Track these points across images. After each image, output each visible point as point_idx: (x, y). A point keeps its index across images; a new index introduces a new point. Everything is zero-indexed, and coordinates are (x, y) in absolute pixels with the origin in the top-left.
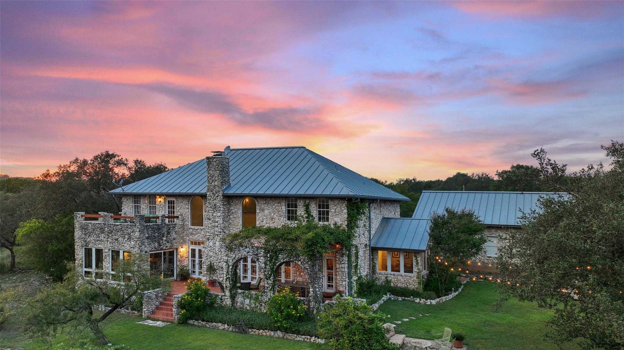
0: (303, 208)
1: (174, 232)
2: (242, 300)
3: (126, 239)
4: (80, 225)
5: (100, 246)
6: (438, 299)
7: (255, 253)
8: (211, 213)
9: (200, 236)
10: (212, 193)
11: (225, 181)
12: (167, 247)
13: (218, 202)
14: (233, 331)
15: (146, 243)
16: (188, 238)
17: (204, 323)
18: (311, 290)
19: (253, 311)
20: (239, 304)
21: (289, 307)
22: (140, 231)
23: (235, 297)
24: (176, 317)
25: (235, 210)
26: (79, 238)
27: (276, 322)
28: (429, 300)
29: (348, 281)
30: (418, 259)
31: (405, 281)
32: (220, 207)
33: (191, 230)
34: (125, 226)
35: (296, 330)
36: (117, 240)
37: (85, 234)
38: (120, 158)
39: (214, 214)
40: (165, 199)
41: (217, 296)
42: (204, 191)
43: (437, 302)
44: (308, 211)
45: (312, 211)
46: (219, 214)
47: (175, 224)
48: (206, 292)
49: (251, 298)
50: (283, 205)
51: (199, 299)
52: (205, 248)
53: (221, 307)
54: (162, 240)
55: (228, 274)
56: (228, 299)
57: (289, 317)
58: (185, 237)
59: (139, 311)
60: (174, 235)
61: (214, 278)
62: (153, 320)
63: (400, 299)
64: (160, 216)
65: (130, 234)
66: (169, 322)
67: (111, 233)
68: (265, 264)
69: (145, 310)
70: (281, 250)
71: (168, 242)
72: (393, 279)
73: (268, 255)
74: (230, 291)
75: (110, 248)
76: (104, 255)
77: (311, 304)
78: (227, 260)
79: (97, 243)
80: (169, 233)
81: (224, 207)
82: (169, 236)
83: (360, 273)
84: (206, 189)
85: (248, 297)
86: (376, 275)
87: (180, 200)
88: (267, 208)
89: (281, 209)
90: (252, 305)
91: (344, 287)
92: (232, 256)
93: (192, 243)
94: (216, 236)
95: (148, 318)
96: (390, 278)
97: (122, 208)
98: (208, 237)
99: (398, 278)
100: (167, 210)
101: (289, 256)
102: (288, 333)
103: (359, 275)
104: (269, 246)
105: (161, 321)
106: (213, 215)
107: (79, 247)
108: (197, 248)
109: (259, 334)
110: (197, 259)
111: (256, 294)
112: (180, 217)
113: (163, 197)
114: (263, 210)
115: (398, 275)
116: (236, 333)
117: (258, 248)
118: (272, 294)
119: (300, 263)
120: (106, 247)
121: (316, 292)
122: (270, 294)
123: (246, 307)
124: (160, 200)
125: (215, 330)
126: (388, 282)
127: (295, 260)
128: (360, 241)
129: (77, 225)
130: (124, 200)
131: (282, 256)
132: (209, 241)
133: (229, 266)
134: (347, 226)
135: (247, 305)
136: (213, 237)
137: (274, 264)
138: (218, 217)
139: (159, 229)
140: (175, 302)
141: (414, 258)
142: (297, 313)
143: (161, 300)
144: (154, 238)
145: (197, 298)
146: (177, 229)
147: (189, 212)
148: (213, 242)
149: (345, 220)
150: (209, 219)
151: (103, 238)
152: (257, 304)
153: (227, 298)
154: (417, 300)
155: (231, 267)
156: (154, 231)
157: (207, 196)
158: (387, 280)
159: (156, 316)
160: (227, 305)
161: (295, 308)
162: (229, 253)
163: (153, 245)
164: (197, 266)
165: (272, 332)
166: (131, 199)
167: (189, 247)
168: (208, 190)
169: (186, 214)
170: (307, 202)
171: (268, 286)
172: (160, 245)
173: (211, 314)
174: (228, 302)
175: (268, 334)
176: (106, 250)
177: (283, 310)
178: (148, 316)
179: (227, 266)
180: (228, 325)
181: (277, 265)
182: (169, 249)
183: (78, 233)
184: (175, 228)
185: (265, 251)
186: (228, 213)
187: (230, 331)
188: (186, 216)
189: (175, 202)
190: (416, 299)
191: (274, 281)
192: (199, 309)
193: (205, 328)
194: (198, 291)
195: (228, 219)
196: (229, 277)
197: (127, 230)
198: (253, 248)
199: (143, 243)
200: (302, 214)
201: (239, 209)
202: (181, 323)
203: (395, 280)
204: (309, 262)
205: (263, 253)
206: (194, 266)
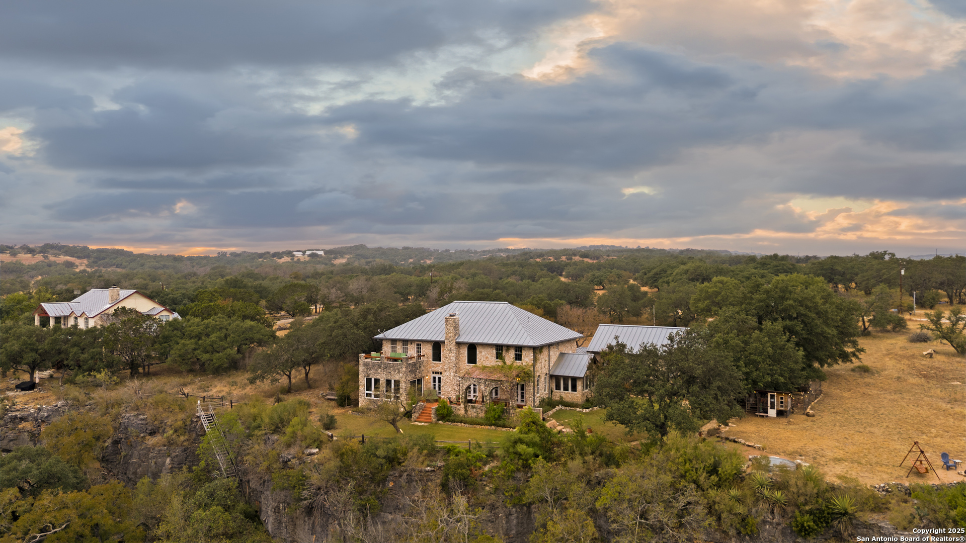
0: (506, 352)
4: (363, 363)
5: (378, 376)
6: (591, 409)
8: (447, 353)
9: (439, 368)
10: (448, 340)
11: (457, 333)
12: (419, 376)
13: (452, 347)
14: (467, 427)
15: (409, 375)
16: (431, 370)
17: (449, 423)
18: (510, 403)
19: (477, 416)
20: (468, 412)
22: (406, 367)
23: (466, 408)
24: (434, 420)
25: (463, 351)
26: (362, 372)
27: (491, 421)
28: (585, 409)
29: (534, 397)
31: (572, 397)
32: (453, 350)
33: (433, 364)
34: (395, 364)
36: (389, 373)
37: (367, 369)
39: (450, 355)
40: (414, 343)
41: (456, 409)
42: (442, 339)
46: (453, 355)
47: (422, 361)
49: (476, 408)
50: (493, 350)
52: (443, 376)
53: (459, 414)
54: (416, 372)
55: (463, 395)
56: (462, 409)
58: (429, 370)
60: (422, 368)
62: (419, 422)
63: (568, 408)
65: (399, 369)
66: (430, 422)
67: (386, 369)
68: (484, 388)
69: (414, 416)
70: (494, 380)
74: (464, 404)
75: (385, 378)
76: (380, 382)
77: (511, 411)
78: (459, 385)
79: (375, 374)
80: (420, 367)
81: (456, 350)
84: (444, 338)
86: (553, 395)
87: (425, 344)
88: (484, 351)
90: (477, 413)
91: (531, 402)
92: (465, 383)
93: (433, 373)
94: (451, 369)
96: (563, 396)
97: (383, 348)
98: (445, 369)
99: (568, 395)
100: (416, 350)
102: (498, 427)
103: (541, 393)
105: (425, 422)
106: (448, 355)
107: (362, 377)
108: (437, 376)
109: (482, 428)
110: (437, 384)
112: (425, 355)
113: (413, 341)
114: (481, 352)
115: (567, 393)
116: (469, 427)
117: (480, 378)
120: (382, 377)
121: (514, 404)
123: (473, 414)
125: (457, 427)
126: (561, 398)
128: (542, 372)
129: (361, 362)
130: (384, 342)
132: (445, 372)
133: (462, 389)
134: (533, 363)
136: (448, 369)
137: (490, 388)
140: (433, 411)
143: (421, 410)
144: (413, 371)
145: (443, 409)
146: (423, 364)
147: (431, 352)
148: (449, 373)
149: (532, 360)
150: (446, 358)
151: (379, 372)
152: (479, 412)
154: (580, 409)
155: (464, 390)
156: (413, 366)
157: (445, 342)
159: (421, 420)
162: (463, 381)
163: (412, 376)
164: (437, 389)
165: (489, 427)
166: (390, 342)
167: (431, 375)
168: (446, 339)
170: (508, 348)
171: (486, 401)
172: (416, 375)
173: (453, 418)
174: (462, 412)
175: (487, 428)
176: (382, 379)
178: (416, 420)
179: (459, 389)
183: (361, 368)
185: (485, 381)
186: (458, 354)
187: (465, 426)
188: (429, 354)
189: (421, 345)
191: (489, 398)
193: (450, 426)
195: (459, 357)
197: (397, 367)
198: (477, 379)
199: (407, 375)
200: (506, 356)
202: (436, 424)
203: (566, 396)
204: (509, 387)
205: (483, 381)
206: (434, 388)
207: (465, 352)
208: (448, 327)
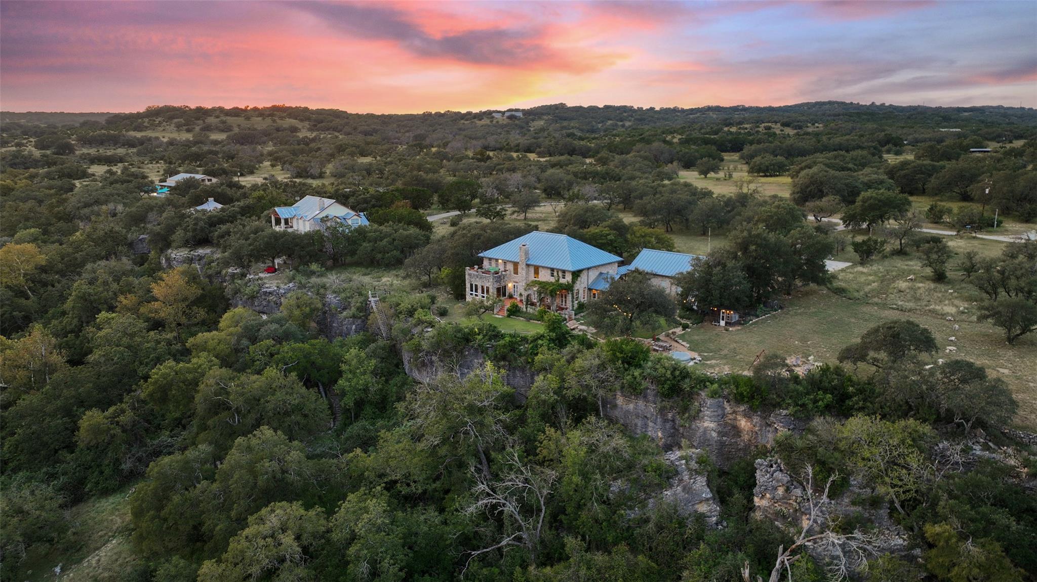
0: (556, 274)
1: (506, 277)
2: (529, 309)
3: (487, 282)
4: (468, 273)
5: (476, 283)
8: (521, 271)
9: (517, 279)
11: (527, 257)
13: (524, 266)
15: (495, 283)
16: (512, 280)
17: (516, 317)
19: (533, 314)
22: (492, 278)
24: (506, 314)
26: (467, 278)
29: (571, 304)
32: (524, 269)
33: (513, 277)
34: (487, 276)
36: (483, 281)
37: (470, 277)
41: (521, 307)
42: (518, 261)
45: (559, 275)
47: (507, 274)
48: (518, 305)
49: (533, 309)
50: (549, 272)
52: (519, 285)
54: (501, 281)
56: (525, 308)
61: (521, 299)
64: (500, 270)
65: (488, 279)
66: (504, 316)
67: (481, 278)
68: (537, 297)
70: (542, 292)
71: (504, 282)
73: (538, 294)
74: (526, 305)
75: (481, 284)
78: (526, 292)
79: (474, 281)
81: (527, 269)
82: (504, 279)
86: (591, 300)
87: (509, 263)
88: (543, 270)
91: (569, 306)
93: (514, 282)
95: (496, 314)
97: (484, 263)
98: (520, 281)
100: (503, 266)
101: (545, 295)
103: (579, 301)
105: (501, 316)
107: (467, 283)
108: (516, 284)
110: (515, 290)
112: (509, 270)
114: (542, 273)
123: (531, 312)
124: (500, 261)
130: (484, 259)
133: (526, 295)
134: (572, 282)
138: (524, 273)
139: (500, 276)
140: (506, 308)
143: (501, 307)
144: (498, 280)
145: (514, 308)
147: (512, 268)
148: (522, 283)
149: (571, 279)
151: (477, 279)
159: (499, 314)
160: (524, 311)
163: (498, 284)
164: (515, 293)
166: (488, 260)
167: (512, 284)
168: (521, 261)
170: (557, 271)
172: (501, 284)
173: (519, 314)
176: (479, 286)
180: (523, 318)
181: (541, 298)
182: (504, 285)
186: (528, 272)
192: (514, 312)
194: (515, 304)
196: (526, 300)
202: (508, 317)
204: (551, 297)
207: (532, 270)
208: (521, 253)
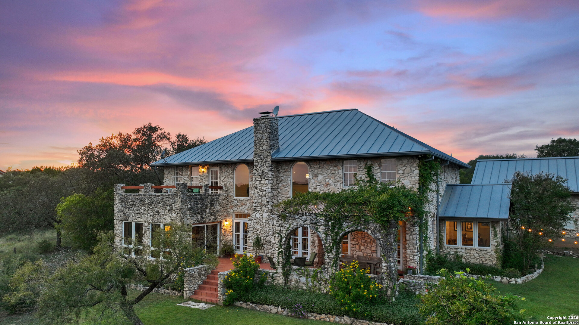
0: (364, 171)
1: (218, 204)
2: (297, 278)
3: (167, 211)
4: (120, 198)
5: (140, 219)
6: (523, 277)
7: (314, 222)
8: (259, 181)
9: (245, 207)
10: (259, 158)
11: (274, 145)
12: (210, 220)
13: (267, 168)
14: (288, 316)
15: (189, 215)
16: (232, 211)
17: (253, 305)
18: (384, 265)
19: (310, 291)
20: (293, 283)
21: (357, 286)
22: (181, 201)
23: (289, 275)
24: (221, 298)
25: (285, 177)
26: (118, 212)
27: (342, 304)
28: (513, 279)
29: (419, 255)
30: (496, 230)
31: (479, 256)
32: (268, 174)
33: (236, 202)
34: (166, 196)
35: (368, 315)
36: (157, 212)
37: (125, 207)
38: (163, 131)
39: (262, 182)
40: (208, 169)
41: (267, 273)
42: (251, 157)
43: (523, 281)
44: (370, 174)
45: (375, 174)
46: (267, 182)
47: (219, 195)
48: (255, 269)
49: (308, 276)
50: (340, 169)
51: (248, 277)
52: (252, 220)
53: (273, 287)
54: (205, 212)
55: (281, 248)
56: (279, 277)
57: (358, 298)
58: (229, 210)
59: (179, 291)
60: (217, 207)
61: (261, 254)
62: (196, 301)
64: (203, 185)
65: (171, 205)
66: (214, 304)
67: (151, 205)
68: (326, 234)
69: (187, 289)
70: (346, 216)
71: (211, 215)
72: (465, 254)
73: (330, 223)
74: (283, 267)
75: (150, 221)
76: (144, 229)
77: (384, 283)
78: (280, 231)
79: (136, 216)
80: (212, 205)
81: (273, 174)
82: (213, 207)
83: (429, 247)
84: (253, 154)
85: (304, 275)
86: (444, 249)
87: (224, 169)
88: (321, 172)
89: (338, 173)
90: (309, 285)
91: (416, 263)
92: (285, 225)
93: (236, 216)
94: (264, 207)
95: (190, 299)
96: (461, 253)
97: (164, 181)
98: (255, 208)
99: (471, 253)
100: (211, 180)
101: (357, 224)
102: (357, 318)
103: (428, 249)
104: (331, 212)
105: (204, 302)
106: (260, 183)
107: (118, 221)
108: (242, 221)
109: (320, 319)
110: (242, 234)
111: (314, 271)
112: (224, 187)
113: (206, 167)
114: (316, 175)
115: (471, 249)
116: (293, 318)
117: (317, 215)
118: (334, 271)
119: (369, 232)
120: (146, 220)
121: (391, 267)
122: (331, 271)
123: (302, 287)
124: (203, 170)
125: (268, 314)
126: (458, 257)
127: (364, 228)
128: (429, 209)
129: (117, 198)
130: (166, 172)
131: (347, 224)
132: (256, 212)
133: (282, 238)
134: (419, 189)
135: (304, 284)
136: (260, 208)
137: (337, 234)
138: (265, 185)
139: (202, 200)
140: (220, 281)
141: (491, 229)
142: (369, 294)
143: (204, 278)
144: (197, 209)
145: (245, 276)
146: (221, 201)
147: (233, 181)
148: (260, 213)
149: (416, 183)
150: (256, 188)
151: (143, 211)
152: (315, 283)
153: (279, 275)
154: (498, 279)
155: (284, 239)
156: (197, 202)
157: (254, 162)
158: (457, 256)
159: (199, 297)
160: (279, 284)
161: (367, 287)
162: (282, 222)
163: (196, 218)
165: (337, 317)
166: (173, 171)
167: (233, 221)
168: (255, 156)
169: (231, 184)
170: (368, 163)
171: (329, 261)
172: (203, 218)
173: (262, 294)
174: (280, 280)
175: (332, 319)
176: (146, 224)
177: (350, 290)
178: (190, 297)
179: (279, 238)
180: (282, 309)
181: (341, 235)
182: (212, 222)
183: (117, 207)
184: (219, 199)
185: (326, 218)
186: (276, 181)
187: (285, 315)
188: (230, 186)
189: (219, 171)
190: (496, 278)
191: (336, 255)
192: (247, 289)
193: (254, 312)
194: (246, 267)
195: (277, 188)
196: (282, 251)
197: (168, 201)
198: (310, 216)
199: (185, 215)
200: (363, 178)
201: (289, 176)
202: (227, 306)
203: (468, 255)
204: (381, 230)
205: (323, 221)
206: (238, 241)
207: (287, 177)
208: (259, 135)
